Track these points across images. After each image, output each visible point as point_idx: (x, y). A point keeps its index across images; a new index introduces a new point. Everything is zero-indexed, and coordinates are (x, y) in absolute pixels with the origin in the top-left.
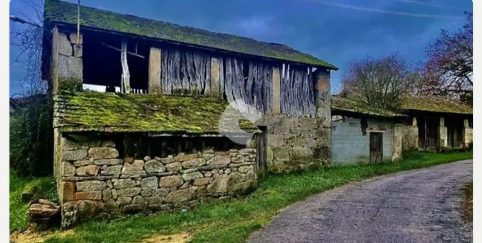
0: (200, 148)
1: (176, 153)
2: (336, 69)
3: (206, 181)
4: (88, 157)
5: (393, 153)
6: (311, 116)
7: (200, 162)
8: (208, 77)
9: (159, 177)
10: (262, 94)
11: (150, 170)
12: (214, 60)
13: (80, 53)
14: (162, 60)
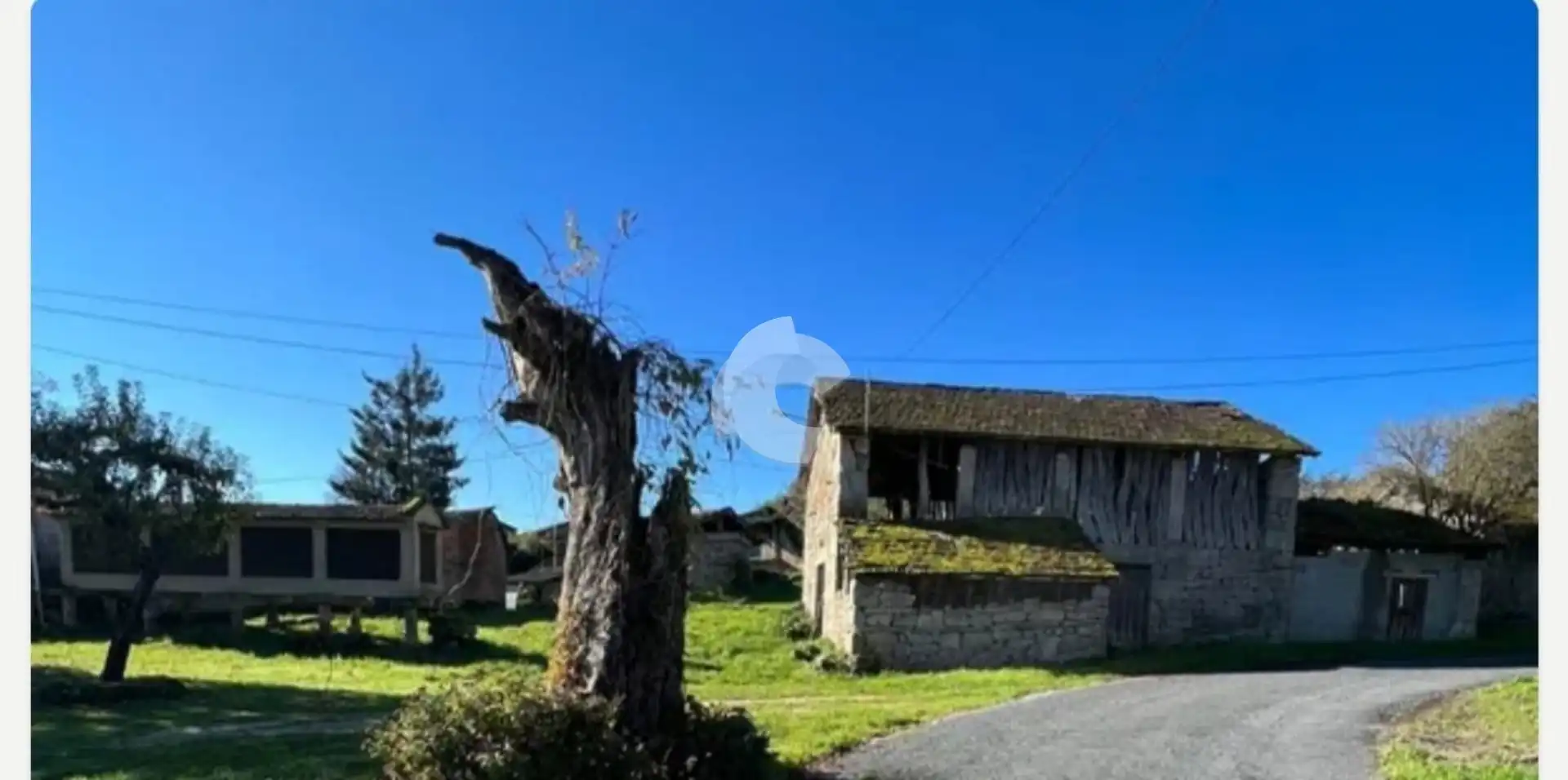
0: (1020, 598)
1: (984, 604)
2: (1314, 454)
3: (1025, 643)
4: (879, 603)
5: (1452, 620)
6: (1248, 547)
7: (1017, 616)
8: (1049, 483)
9: (962, 634)
10: (1148, 508)
11: (950, 622)
12: (1062, 458)
13: (866, 465)
14: (978, 465)
